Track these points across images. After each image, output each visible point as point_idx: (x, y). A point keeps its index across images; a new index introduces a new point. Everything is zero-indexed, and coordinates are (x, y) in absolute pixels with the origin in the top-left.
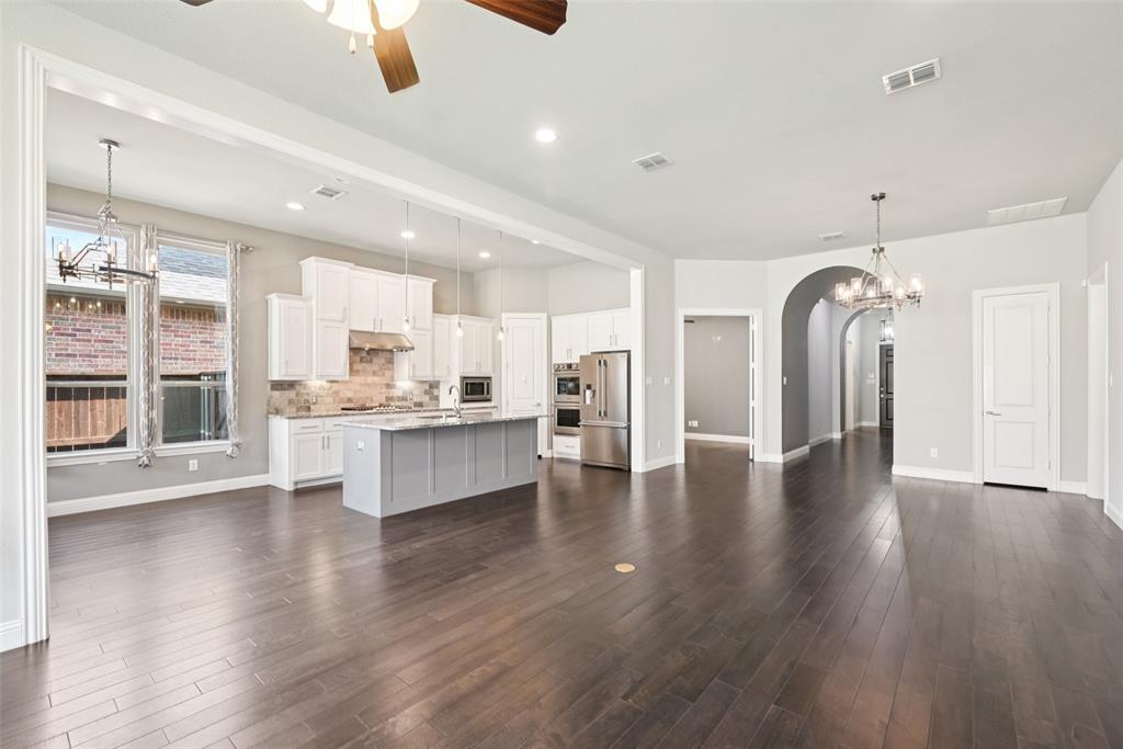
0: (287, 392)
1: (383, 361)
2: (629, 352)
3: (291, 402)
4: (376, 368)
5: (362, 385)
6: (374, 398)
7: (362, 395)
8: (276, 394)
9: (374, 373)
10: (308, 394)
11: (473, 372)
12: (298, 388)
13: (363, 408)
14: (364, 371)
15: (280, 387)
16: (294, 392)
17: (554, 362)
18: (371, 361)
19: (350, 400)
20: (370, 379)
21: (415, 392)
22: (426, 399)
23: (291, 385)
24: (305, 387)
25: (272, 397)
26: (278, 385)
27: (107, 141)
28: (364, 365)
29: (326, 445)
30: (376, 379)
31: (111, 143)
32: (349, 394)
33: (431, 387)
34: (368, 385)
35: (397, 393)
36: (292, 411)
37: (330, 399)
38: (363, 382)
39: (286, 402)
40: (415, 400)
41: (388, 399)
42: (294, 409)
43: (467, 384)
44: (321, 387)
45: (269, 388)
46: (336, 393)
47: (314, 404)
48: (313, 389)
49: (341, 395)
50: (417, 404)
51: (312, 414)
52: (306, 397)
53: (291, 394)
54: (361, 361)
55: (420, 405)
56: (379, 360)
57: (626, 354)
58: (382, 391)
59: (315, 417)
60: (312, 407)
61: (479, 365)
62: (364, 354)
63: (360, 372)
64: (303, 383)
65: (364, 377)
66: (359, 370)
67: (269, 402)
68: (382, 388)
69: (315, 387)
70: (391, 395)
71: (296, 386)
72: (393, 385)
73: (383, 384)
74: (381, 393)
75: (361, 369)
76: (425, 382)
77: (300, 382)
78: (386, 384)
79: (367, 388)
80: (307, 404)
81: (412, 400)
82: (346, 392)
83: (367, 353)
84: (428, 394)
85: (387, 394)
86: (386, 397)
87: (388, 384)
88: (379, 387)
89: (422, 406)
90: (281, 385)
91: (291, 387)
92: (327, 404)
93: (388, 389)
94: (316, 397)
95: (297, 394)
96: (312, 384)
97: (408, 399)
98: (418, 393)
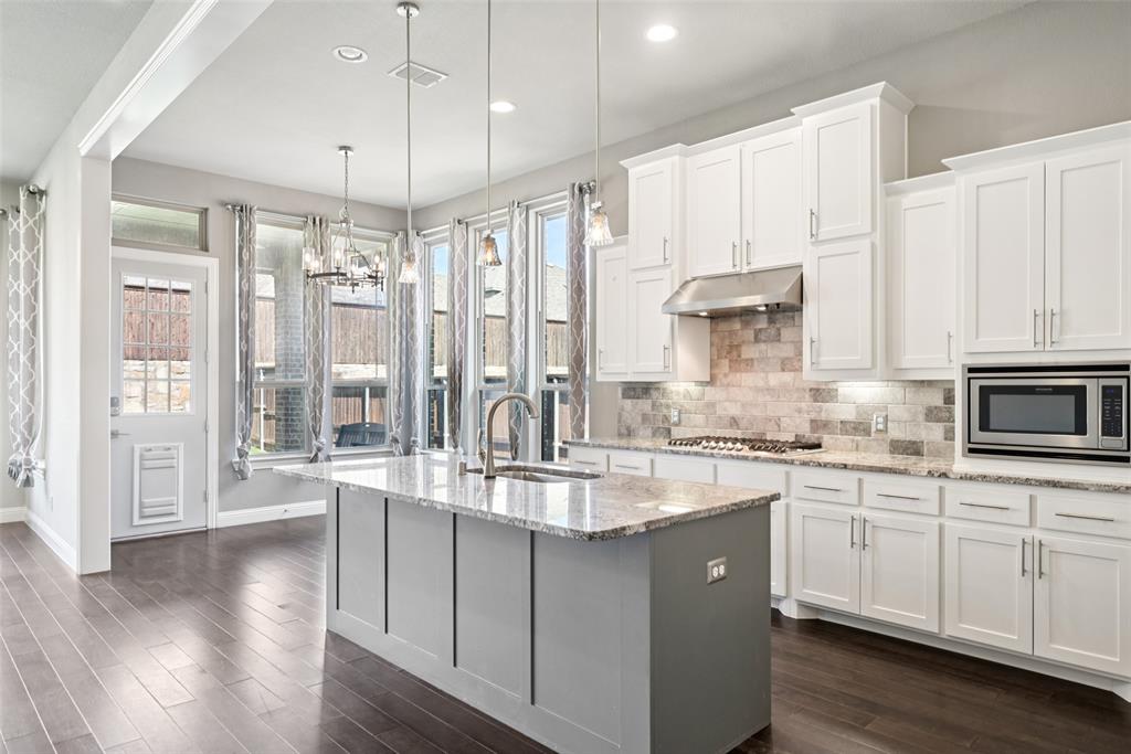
0: (640, 401)
3: (645, 418)
4: (788, 351)
5: (758, 390)
6: (785, 422)
7: (756, 412)
8: (628, 404)
9: (784, 365)
10: (668, 407)
12: (654, 394)
13: (756, 443)
14: (764, 359)
15: (632, 393)
16: (650, 401)
18: (778, 338)
19: (734, 422)
20: (776, 378)
21: (897, 412)
22: (932, 433)
23: (646, 389)
24: (664, 393)
25: (623, 410)
26: (630, 390)
27: (342, 148)
28: (763, 346)
30: (787, 377)
31: (345, 148)
32: (734, 410)
34: (769, 390)
35: (841, 411)
36: (645, 437)
38: (761, 384)
39: (640, 419)
40: (896, 433)
41: (816, 425)
42: (649, 432)
43: (985, 392)
44: (687, 395)
45: (620, 395)
46: (711, 405)
47: (677, 424)
48: (675, 398)
49: (720, 412)
50: (898, 447)
52: (665, 411)
53: (645, 405)
54: (757, 340)
55: (913, 449)
58: (803, 405)
62: (762, 323)
63: (756, 363)
64: (661, 386)
65: (762, 375)
66: (752, 359)
67: (620, 415)
68: (800, 400)
69: (678, 394)
70: (823, 416)
71: (652, 391)
72: (830, 391)
73: (804, 390)
74: (799, 411)
75: (757, 356)
76: (930, 383)
77: (657, 386)
78: (811, 390)
79: (768, 398)
80: (666, 425)
81: (885, 430)
82: (727, 404)
83: (769, 318)
84: (939, 420)
85: (813, 416)
86: (812, 421)
87: (818, 390)
88: (796, 395)
89: (918, 453)
90: (634, 389)
91: (646, 393)
92: (695, 426)
93: (816, 401)
94: (680, 413)
95: (654, 405)
96: (673, 389)
97: (873, 429)
98: (906, 416)
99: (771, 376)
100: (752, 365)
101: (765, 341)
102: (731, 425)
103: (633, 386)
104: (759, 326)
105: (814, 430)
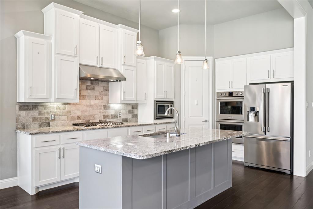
0: (31, 111)
1: (102, 89)
2: (292, 82)
3: (35, 119)
4: (97, 94)
5: (87, 106)
6: (96, 116)
7: (87, 114)
8: (23, 113)
9: (96, 98)
10: (48, 113)
11: (162, 98)
12: (40, 108)
13: (88, 124)
14: (89, 96)
15: (26, 108)
16: (38, 111)
17: (217, 91)
18: (93, 89)
19: (79, 118)
20: (93, 102)
21: (123, 112)
22: (129, 116)
23: (35, 106)
24: (46, 107)
25: (20, 115)
26: (24, 106)
28: (89, 91)
29: (62, 155)
30: (97, 102)
32: (79, 113)
33: (133, 108)
34: (91, 106)
35: (111, 112)
36: (35, 128)
37: (64, 117)
38: (88, 104)
39: (31, 120)
40: (123, 117)
41: (105, 116)
42: (37, 125)
43: (159, 106)
44: (58, 108)
45: (18, 109)
46: (69, 112)
48: (52, 109)
49: (73, 114)
50: (123, 120)
51: (52, 129)
52: (46, 115)
53: (35, 113)
54: (87, 89)
55: (126, 120)
56: (99, 88)
57: (290, 84)
58: (101, 110)
59: (53, 132)
60: (51, 123)
61: (166, 92)
62: (89, 83)
63: (86, 97)
64: (44, 104)
65: (89, 101)
66: (85, 95)
67: (17, 119)
68: (101, 109)
69: (53, 107)
70: (107, 114)
71: (39, 107)
72: (108, 106)
73: (101, 106)
74: (100, 112)
75: (87, 94)
76: (129, 104)
77: (42, 104)
78: (103, 106)
79: (91, 108)
80: (47, 121)
81: (121, 117)
82: (76, 111)
83: (91, 82)
84: (131, 113)
85: (104, 114)
86: (104, 115)
87: (105, 106)
88: (99, 108)
89: (127, 121)
90: (27, 106)
91: (35, 108)
92: (62, 121)
93: (105, 109)
94: (54, 115)
95: (40, 113)
96: (51, 106)
97: (118, 116)
98: (125, 112)
99: (92, 101)
100: (85, 97)
101: (90, 90)
102: (77, 119)
103: (26, 104)
104: (88, 84)
105: (104, 118)
